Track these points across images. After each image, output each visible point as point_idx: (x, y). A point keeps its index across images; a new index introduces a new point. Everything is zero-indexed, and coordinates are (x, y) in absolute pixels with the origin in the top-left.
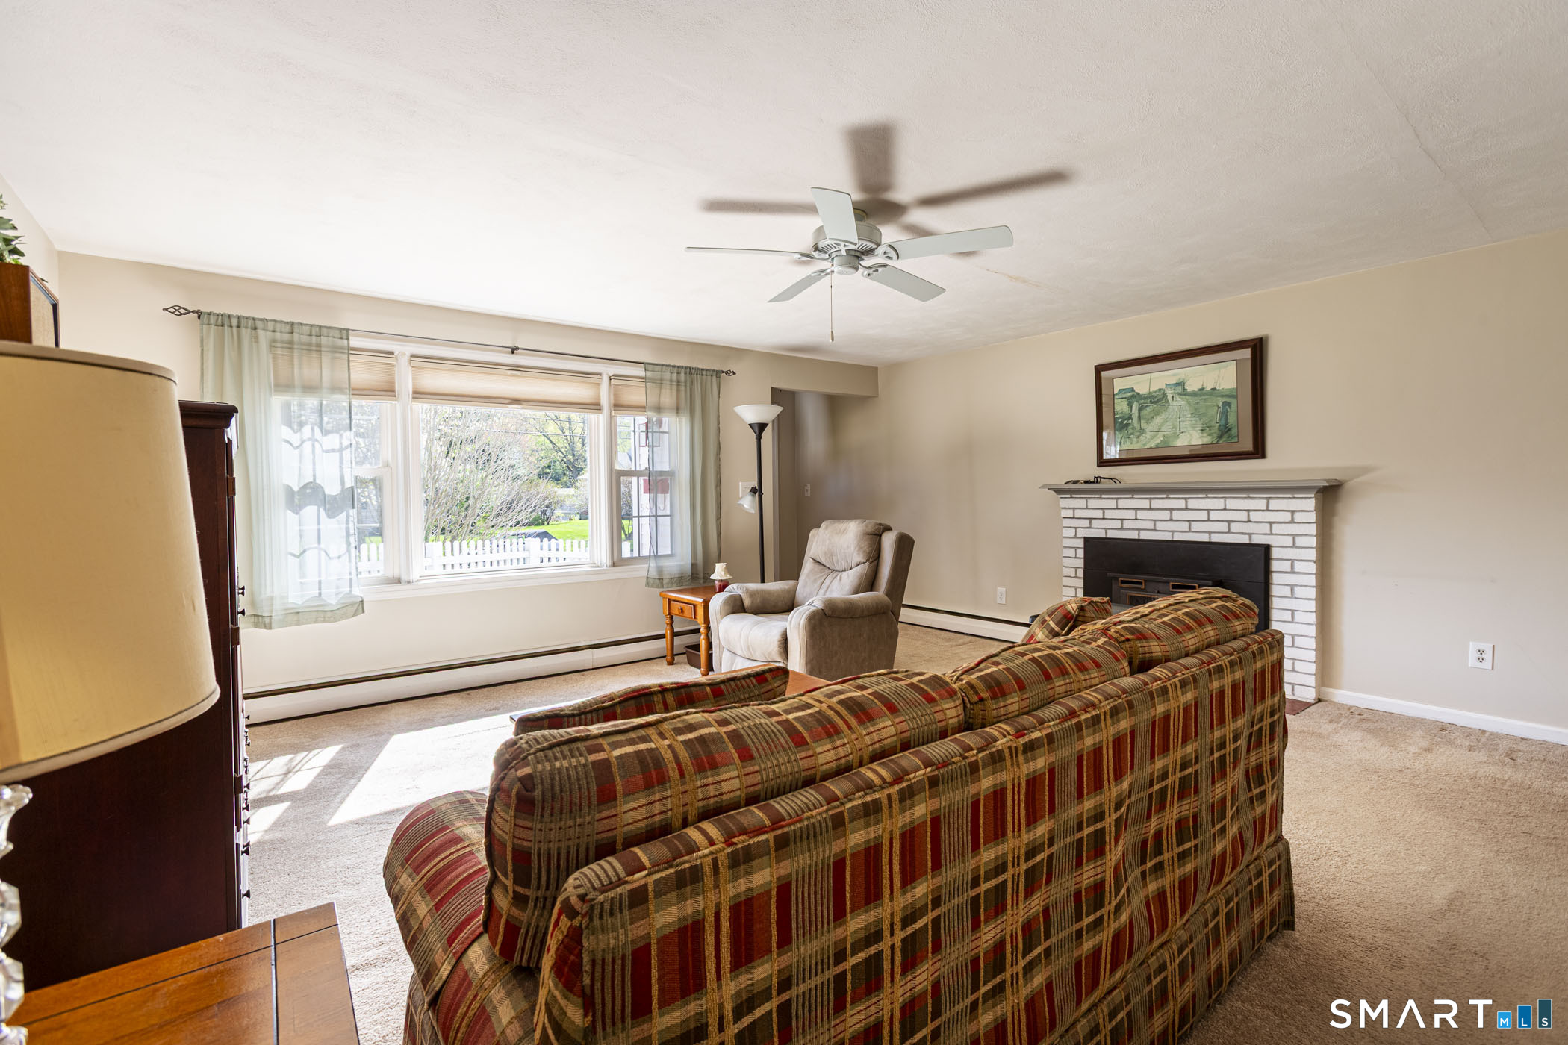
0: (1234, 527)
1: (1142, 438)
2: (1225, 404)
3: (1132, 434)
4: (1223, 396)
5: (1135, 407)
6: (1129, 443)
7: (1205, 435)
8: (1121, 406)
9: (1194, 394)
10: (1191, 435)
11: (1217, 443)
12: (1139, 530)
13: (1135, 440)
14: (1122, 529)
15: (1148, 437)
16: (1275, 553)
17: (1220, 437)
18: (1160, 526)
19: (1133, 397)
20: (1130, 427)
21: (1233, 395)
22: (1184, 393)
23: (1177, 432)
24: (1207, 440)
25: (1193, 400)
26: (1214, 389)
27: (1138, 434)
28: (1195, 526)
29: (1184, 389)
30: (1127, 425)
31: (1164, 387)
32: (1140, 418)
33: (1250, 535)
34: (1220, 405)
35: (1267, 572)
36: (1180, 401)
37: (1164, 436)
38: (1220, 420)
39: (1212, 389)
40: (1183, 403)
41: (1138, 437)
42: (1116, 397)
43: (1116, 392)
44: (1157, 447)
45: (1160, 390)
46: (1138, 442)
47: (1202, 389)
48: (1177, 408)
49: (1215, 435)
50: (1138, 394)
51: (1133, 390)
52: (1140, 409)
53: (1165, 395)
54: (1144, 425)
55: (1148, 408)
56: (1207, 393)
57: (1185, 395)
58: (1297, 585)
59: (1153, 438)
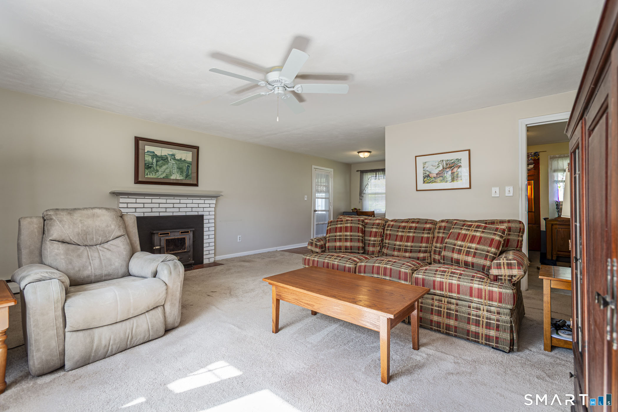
0: (194, 209)
1: (157, 173)
2: (188, 166)
3: (153, 171)
4: (188, 163)
5: (155, 160)
6: (151, 175)
7: (181, 176)
8: (148, 158)
9: (178, 160)
10: (176, 175)
11: (185, 179)
12: (159, 212)
13: (154, 174)
14: (152, 212)
15: (160, 173)
16: (205, 217)
17: (186, 178)
18: (168, 210)
19: (154, 156)
20: (152, 168)
21: (190, 163)
22: (175, 159)
23: (171, 173)
24: (181, 178)
25: (178, 162)
26: (185, 160)
27: (156, 171)
28: (181, 210)
29: (175, 158)
30: (151, 167)
31: (167, 154)
32: (157, 165)
33: (198, 212)
34: (187, 166)
35: (203, 224)
36: (173, 162)
37: (166, 174)
38: (186, 171)
39: (184, 160)
40: (174, 162)
41: (155, 173)
42: (146, 154)
43: (146, 151)
44: (164, 178)
45: (165, 155)
46: (155, 175)
47: (181, 159)
48: (172, 164)
49: (184, 177)
50: (156, 155)
51: (154, 152)
52: (157, 161)
53: (167, 158)
54: (158, 168)
55: (160, 162)
56: (182, 161)
57: (175, 160)
58: (210, 227)
59: (162, 174)
